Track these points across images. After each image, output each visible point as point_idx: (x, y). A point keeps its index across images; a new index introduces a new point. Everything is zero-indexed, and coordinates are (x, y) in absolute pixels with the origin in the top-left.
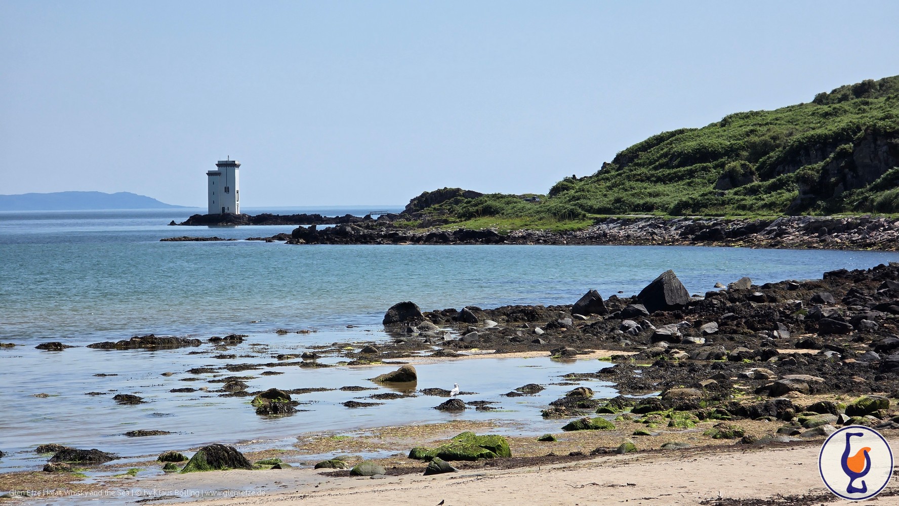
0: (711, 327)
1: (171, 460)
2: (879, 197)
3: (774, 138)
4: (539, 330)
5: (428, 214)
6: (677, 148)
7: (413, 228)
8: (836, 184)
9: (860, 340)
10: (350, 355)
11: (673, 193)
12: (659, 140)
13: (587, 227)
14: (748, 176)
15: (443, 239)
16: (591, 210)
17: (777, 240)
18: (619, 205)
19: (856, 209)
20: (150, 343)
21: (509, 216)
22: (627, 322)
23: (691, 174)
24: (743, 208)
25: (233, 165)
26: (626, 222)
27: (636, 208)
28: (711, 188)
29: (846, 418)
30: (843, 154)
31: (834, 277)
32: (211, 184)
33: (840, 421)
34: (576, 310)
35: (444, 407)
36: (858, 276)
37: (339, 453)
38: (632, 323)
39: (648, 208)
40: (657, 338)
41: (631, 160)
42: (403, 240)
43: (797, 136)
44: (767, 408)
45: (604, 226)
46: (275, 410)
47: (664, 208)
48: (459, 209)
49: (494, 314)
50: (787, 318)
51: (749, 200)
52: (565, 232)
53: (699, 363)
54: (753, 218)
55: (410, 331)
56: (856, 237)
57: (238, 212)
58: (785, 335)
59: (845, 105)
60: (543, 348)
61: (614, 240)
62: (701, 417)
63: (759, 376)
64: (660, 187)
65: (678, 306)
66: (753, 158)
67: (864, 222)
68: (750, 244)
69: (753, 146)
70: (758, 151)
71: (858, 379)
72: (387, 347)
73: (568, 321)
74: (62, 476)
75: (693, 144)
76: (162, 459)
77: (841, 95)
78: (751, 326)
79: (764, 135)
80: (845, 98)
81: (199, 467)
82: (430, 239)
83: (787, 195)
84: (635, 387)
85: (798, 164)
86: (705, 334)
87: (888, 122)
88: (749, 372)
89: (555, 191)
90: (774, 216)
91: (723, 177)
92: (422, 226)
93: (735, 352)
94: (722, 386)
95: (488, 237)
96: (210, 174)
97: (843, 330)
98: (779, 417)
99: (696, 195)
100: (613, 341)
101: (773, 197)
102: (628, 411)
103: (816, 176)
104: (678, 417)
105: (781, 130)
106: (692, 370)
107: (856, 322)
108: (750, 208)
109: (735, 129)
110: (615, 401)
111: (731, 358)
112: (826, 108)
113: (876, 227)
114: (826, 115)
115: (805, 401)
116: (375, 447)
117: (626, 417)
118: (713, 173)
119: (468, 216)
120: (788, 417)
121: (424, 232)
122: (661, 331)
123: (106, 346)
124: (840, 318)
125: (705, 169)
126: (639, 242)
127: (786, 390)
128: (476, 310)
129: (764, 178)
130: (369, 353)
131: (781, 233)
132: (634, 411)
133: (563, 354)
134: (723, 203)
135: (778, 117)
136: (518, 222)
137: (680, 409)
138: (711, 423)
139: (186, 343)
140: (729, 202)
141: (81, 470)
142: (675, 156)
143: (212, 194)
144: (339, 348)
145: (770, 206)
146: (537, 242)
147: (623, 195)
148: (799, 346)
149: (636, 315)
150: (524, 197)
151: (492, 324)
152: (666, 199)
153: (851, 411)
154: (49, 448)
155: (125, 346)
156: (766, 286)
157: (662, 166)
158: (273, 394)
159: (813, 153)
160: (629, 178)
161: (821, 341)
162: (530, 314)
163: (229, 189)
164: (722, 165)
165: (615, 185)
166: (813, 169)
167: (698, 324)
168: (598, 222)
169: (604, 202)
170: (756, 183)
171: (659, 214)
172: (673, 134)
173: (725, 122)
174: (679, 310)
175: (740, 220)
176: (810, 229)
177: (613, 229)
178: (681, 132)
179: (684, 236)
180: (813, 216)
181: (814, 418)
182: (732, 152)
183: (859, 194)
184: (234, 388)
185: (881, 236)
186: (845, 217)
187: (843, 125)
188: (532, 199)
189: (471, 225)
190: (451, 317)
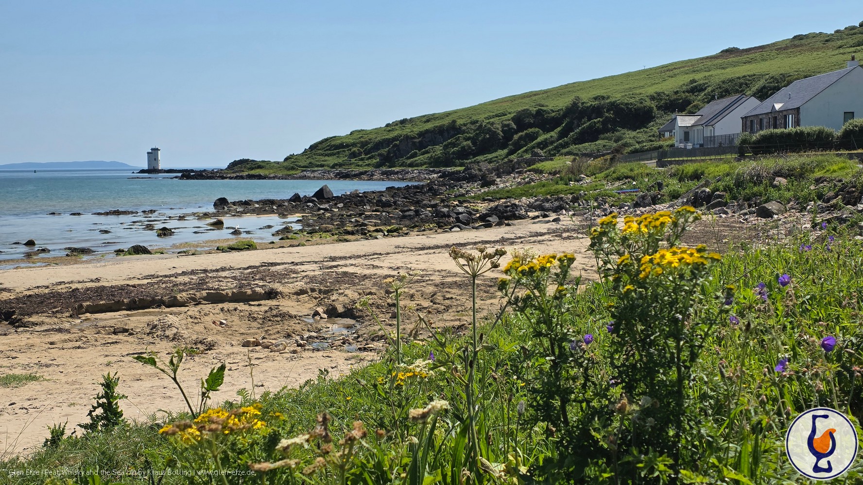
0: (341, 205)
1: (119, 252)
2: (409, 161)
3: (370, 139)
4: (274, 207)
5: (236, 168)
6: (333, 143)
7: (230, 173)
8: (393, 157)
9: (396, 209)
10: (198, 216)
11: (332, 160)
12: (326, 140)
13: (299, 173)
14: (360, 154)
15: (242, 178)
16: (300, 166)
17: (371, 177)
18: (311, 165)
19: (400, 166)
20: (117, 213)
21: (268, 169)
22: (308, 204)
23: (338, 153)
24: (358, 166)
25: (158, 150)
26: (314, 171)
27: (318, 166)
28: (346, 158)
29: (386, 234)
30: (395, 145)
31: (389, 189)
32: (149, 157)
33: (384, 235)
34: (290, 200)
35: (233, 233)
36: (399, 189)
37: (188, 249)
38: (311, 204)
39: (322, 166)
40: (320, 209)
41: (315, 147)
42: (226, 178)
43: (379, 139)
44: (357, 231)
45: (305, 173)
46: (165, 235)
47: (328, 166)
48: (248, 166)
49: (257, 202)
50: (369, 202)
51: (360, 163)
52: (290, 175)
53: (335, 218)
54: (362, 169)
55: (224, 208)
56: (400, 176)
57: (160, 168)
58: (368, 208)
59: (396, 127)
60: (275, 213)
61: (309, 178)
62: (333, 235)
63: (357, 221)
64: (327, 158)
65: (329, 198)
66: (362, 147)
67: (403, 171)
68: (361, 179)
69: (362, 142)
70: (364, 144)
71: (393, 221)
72: (213, 213)
73: (286, 204)
74: (73, 258)
75: (339, 142)
76: (115, 251)
77: (396, 124)
78: (356, 205)
79: (366, 138)
80: (397, 125)
81: (130, 254)
82: (236, 178)
83: (375, 161)
84: (309, 225)
85: (379, 149)
86: (338, 208)
87: (412, 133)
88: (353, 220)
89: (286, 159)
90: (370, 169)
91: (351, 154)
92: (233, 173)
93: (349, 214)
94: (343, 224)
95: (260, 177)
96: (148, 153)
97: (390, 206)
98: (362, 234)
99: (340, 161)
100: (304, 211)
101: (369, 162)
102: (305, 233)
103: (385, 154)
104: (324, 235)
105: (372, 136)
106: (332, 220)
107: (395, 203)
108: (361, 166)
109: (355, 136)
110: (300, 230)
111: (347, 216)
112: (389, 128)
113: (407, 173)
114: (389, 131)
115: (372, 229)
116: (203, 247)
117: (304, 235)
118: (347, 153)
119: (252, 169)
120: (365, 234)
121: (234, 175)
122: (321, 207)
123: (99, 214)
124: (389, 201)
125: (344, 151)
126: (318, 178)
127: (366, 225)
128: (251, 201)
129: (366, 154)
130: (206, 215)
131: (372, 175)
132: (308, 233)
133: (283, 215)
134: (351, 164)
135: (371, 132)
136: (271, 171)
137: (325, 232)
138: (336, 237)
139: (132, 213)
140: (353, 163)
141: (82, 256)
142: (332, 146)
143: (149, 161)
144: (194, 214)
145: (368, 165)
146: (279, 179)
147: (312, 161)
148: (373, 211)
149: (312, 201)
150: (275, 162)
151: (257, 206)
152: (329, 162)
153: (388, 231)
154: (69, 249)
155: (107, 214)
156: (364, 192)
157: (327, 150)
158: (164, 229)
159: (384, 145)
160: (315, 154)
161: (381, 209)
162: (272, 202)
163: (156, 159)
164: (350, 150)
165: (309, 157)
166: (384, 151)
167: (336, 204)
168: (303, 171)
169: (305, 164)
170: (363, 156)
171: (326, 168)
172: (331, 138)
173: (352, 133)
174: (328, 200)
175: (357, 170)
176: (383, 173)
177: (308, 174)
178: (335, 137)
179: (336, 176)
180: (384, 169)
181: (374, 234)
182: (354, 145)
183: (401, 160)
184: (149, 227)
185: (409, 176)
186: (396, 169)
187: (395, 134)
188: (278, 163)
189: (253, 172)
190: (241, 203)
